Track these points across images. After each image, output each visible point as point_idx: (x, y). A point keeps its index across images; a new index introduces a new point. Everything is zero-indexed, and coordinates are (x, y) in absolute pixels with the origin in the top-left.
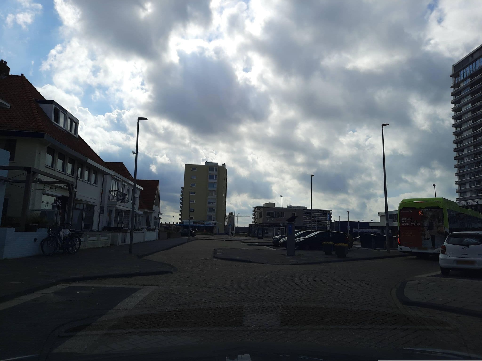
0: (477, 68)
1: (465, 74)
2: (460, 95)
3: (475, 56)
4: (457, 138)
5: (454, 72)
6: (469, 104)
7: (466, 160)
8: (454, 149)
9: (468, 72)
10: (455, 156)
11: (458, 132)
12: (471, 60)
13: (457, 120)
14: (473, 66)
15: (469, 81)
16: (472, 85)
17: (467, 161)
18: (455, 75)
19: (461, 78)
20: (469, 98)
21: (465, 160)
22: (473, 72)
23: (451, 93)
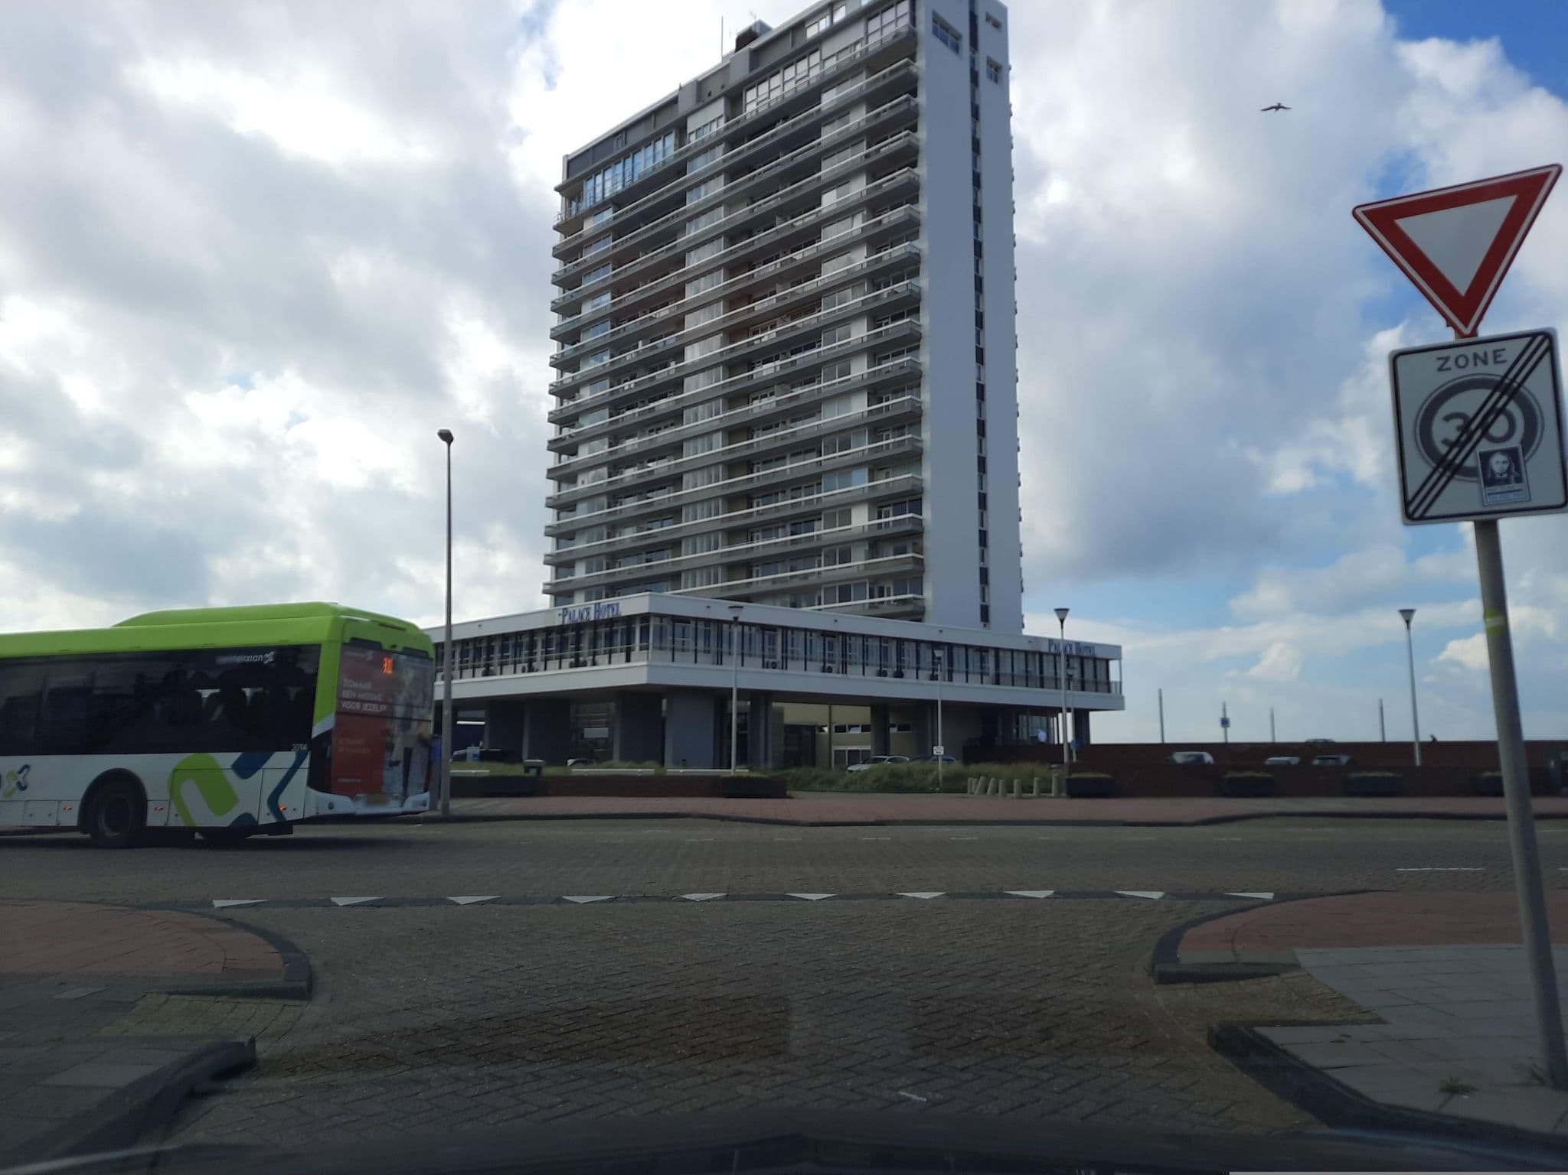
0: (636, 175)
1: (599, 190)
2: (581, 257)
3: (634, 137)
4: (562, 404)
5: (568, 177)
6: (606, 295)
7: (583, 483)
8: (550, 442)
9: (608, 185)
10: (552, 465)
11: (564, 382)
12: (619, 148)
13: (566, 345)
14: (624, 168)
15: (608, 215)
16: (617, 230)
17: (586, 485)
18: (571, 190)
19: (586, 204)
20: (607, 274)
21: (579, 481)
22: (623, 186)
23: (554, 248)
